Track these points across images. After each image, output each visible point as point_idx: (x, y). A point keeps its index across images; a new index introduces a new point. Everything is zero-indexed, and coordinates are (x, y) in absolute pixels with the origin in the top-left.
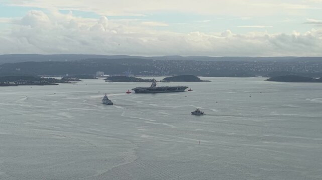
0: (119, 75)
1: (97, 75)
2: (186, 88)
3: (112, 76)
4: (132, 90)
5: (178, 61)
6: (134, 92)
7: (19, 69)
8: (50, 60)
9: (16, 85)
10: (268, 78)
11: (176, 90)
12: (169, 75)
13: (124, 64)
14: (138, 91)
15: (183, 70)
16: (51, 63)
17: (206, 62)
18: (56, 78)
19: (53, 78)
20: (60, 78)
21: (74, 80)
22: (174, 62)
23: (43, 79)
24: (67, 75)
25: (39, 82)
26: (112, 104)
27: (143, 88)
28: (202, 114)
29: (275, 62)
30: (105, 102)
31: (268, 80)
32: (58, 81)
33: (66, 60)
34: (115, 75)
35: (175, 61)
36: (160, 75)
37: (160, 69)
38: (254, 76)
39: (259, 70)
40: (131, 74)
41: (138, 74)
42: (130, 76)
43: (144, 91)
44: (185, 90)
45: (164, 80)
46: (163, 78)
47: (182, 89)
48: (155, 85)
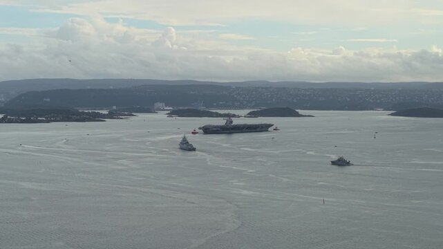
0: (186, 108)
1: (156, 107)
2: (270, 126)
3: (176, 108)
4: (200, 128)
5: (266, 88)
6: (201, 131)
7: (49, 100)
8: (89, 87)
9: (48, 121)
10: (393, 112)
11: (258, 130)
12: (253, 107)
13: (192, 93)
14: (207, 130)
15: (274, 100)
16: (91, 90)
17: (305, 90)
18: (101, 112)
19: (96, 111)
20: (105, 112)
21: (125, 115)
22: (260, 90)
23: (84, 113)
24: (114, 107)
25: (78, 117)
26: (194, 150)
27: (215, 127)
28: (348, 164)
29: (400, 89)
30: (185, 146)
31: (392, 114)
32: (104, 116)
33: (111, 87)
34: (181, 108)
35: (262, 88)
36: (241, 107)
37: (241, 99)
38: (372, 109)
39: (379, 101)
40: (203, 106)
41: (213, 107)
42: (202, 108)
43: (218, 130)
44: (269, 129)
45: (248, 114)
46: (249, 111)
47: (264, 128)
48: (232, 122)
